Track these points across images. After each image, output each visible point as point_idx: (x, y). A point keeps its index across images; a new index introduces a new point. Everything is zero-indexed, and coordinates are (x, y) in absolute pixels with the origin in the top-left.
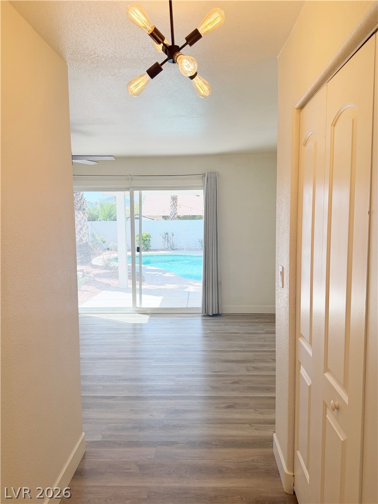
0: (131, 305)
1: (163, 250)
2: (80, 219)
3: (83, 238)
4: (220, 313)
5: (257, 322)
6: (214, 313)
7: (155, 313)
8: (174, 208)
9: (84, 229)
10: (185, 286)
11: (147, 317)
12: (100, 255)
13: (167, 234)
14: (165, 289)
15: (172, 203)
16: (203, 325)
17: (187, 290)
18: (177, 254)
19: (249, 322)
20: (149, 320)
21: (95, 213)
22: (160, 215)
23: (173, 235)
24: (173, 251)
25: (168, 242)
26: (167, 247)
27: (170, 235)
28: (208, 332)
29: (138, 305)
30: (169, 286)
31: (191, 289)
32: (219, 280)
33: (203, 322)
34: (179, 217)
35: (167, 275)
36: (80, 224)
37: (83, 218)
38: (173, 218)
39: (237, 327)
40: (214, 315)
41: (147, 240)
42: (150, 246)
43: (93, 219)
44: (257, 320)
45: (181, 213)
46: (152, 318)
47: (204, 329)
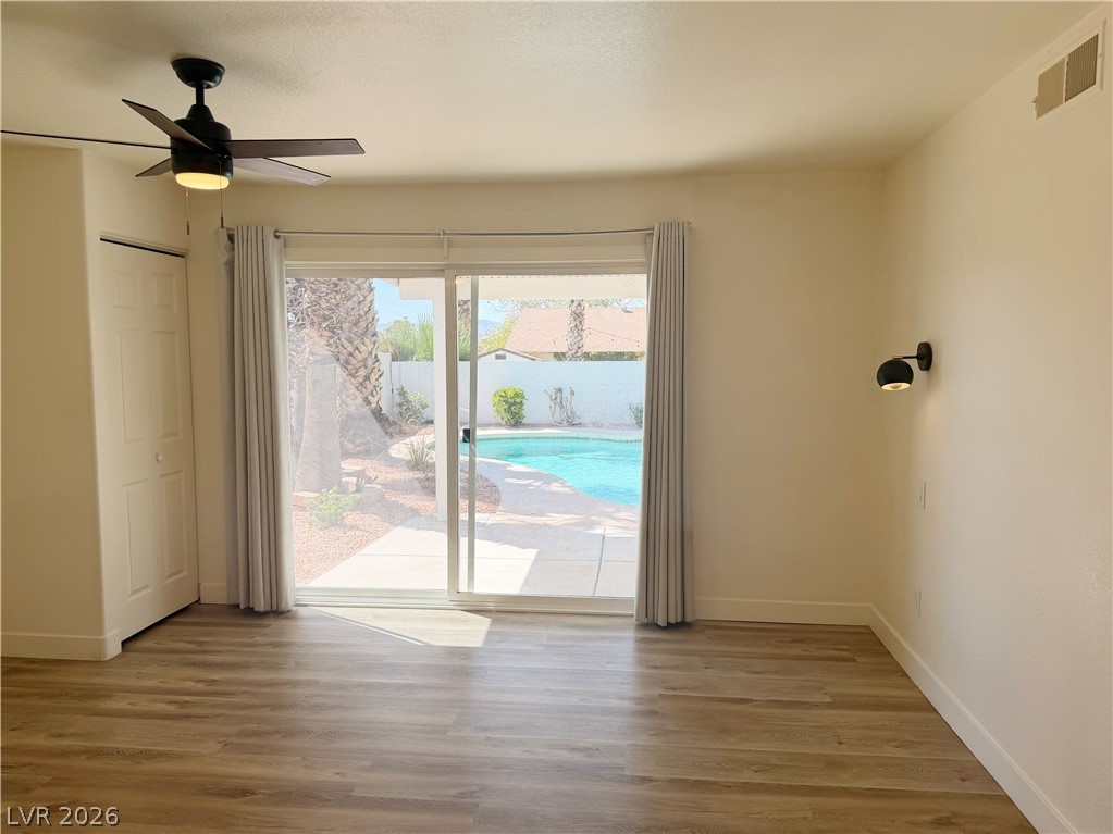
0: (444, 585)
1: (552, 426)
2: (365, 354)
3: (370, 398)
4: (688, 620)
5: (799, 658)
6: (672, 621)
7: (505, 611)
8: (576, 334)
9: (373, 377)
10: (593, 518)
11: (483, 624)
12: (414, 433)
13: (560, 390)
14: (547, 525)
15: (573, 325)
16: (641, 662)
17: (598, 531)
18: (581, 435)
19: (773, 657)
20: (490, 633)
21: (408, 344)
22: (547, 350)
23: (573, 393)
24: (571, 428)
25: (562, 407)
26: (559, 420)
27: (567, 393)
28: (657, 691)
29: (463, 587)
30: (557, 519)
31: (609, 529)
32: (687, 528)
33: (639, 651)
34: (587, 356)
35: (555, 487)
36: (366, 367)
37: (371, 353)
38: (574, 357)
39: (743, 675)
40: (670, 627)
41: (515, 403)
42: (523, 417)
43: (400, 355)
44: (797, 651)
45: (591, 346)
46: (498, 628)
47: (645, 680)
